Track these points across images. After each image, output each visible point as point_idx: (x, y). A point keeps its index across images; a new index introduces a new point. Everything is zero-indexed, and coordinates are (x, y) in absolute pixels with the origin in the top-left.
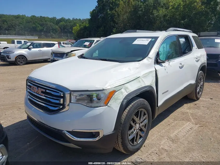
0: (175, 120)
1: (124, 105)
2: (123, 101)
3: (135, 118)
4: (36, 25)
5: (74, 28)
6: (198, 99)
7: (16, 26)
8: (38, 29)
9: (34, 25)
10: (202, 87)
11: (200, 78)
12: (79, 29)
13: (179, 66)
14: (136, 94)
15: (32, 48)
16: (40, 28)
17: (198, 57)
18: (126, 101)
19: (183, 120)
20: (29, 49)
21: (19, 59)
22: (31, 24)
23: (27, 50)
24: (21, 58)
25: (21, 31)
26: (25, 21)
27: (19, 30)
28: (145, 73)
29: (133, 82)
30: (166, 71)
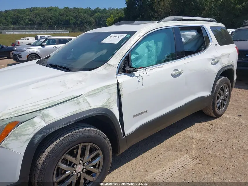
0: (169, 149)
1: (36, 143)
2: (34, 138)
3: (70, 158)
4: (69, 18)
5: (108, 19)
6: (218, 116)
7: (49, 19)
8: (71, 22)
10: (227, 99)
11: (222, 87)
12: (113, 20)
13: (172, 74)
14: (65, 125)
15: (45, 45)
16: (74, 20)
17: (216, 58)
18: (40, 136)
19: (180, 150)
20: (43, 46)
21: (32, 57)
22: (64, 17)
23: (40, 47)
24: (33, 56)
25: (54, 25)
26: (57, 14)
27: (52, 24)
28: (95, 88)
29: (64, 104)
30: (141, 83)
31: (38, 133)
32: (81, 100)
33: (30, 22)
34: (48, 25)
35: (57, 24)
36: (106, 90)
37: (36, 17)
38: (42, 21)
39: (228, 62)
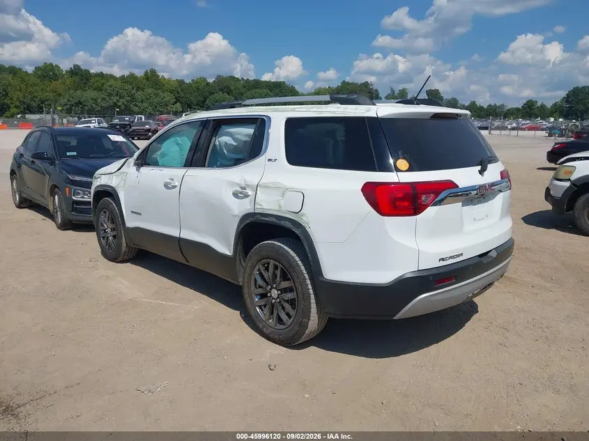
17: (247, 185)
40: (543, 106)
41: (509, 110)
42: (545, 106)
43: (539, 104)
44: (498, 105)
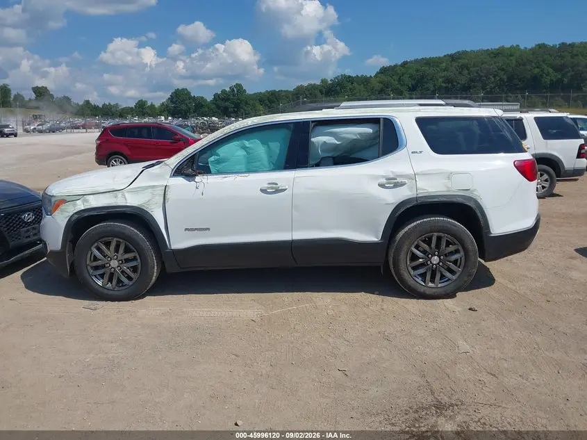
2: (72, 216)
4: (542, 70)
7: (489, 76)
9: (536, 71)
16: (554, 76)
17: (399, 176)
26: (514, 62)
30: (199, 191)
31: (76, 213)
32: (120, 194)
33: (445, 83)
34: (483, 89)
35: (506, 87)
36: (150, 190)
37: (460, 73)
38: (472, 80)
39: (445, 189)
40: (152, 106)
41: (123, 109)
42: (154, 105)
43: (149, 104)
44: (112, 104)
